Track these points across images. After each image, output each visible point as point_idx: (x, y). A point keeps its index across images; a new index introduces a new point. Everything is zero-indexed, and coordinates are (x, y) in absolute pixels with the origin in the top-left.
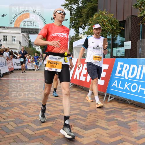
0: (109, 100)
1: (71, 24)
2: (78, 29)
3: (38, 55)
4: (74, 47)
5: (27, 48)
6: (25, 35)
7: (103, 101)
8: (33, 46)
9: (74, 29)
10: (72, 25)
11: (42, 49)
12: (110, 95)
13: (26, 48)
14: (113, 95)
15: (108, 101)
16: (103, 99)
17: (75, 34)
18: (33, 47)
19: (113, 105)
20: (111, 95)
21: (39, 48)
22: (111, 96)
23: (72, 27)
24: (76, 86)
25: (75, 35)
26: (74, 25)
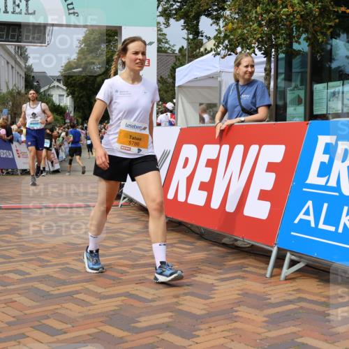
0: (286, 271)
1: (172, 5)
2: (198, 22)
3: (59, 118)
4: (179, 87)
5: (19, 93)
6: (9, 47)
7: (265, 275)
8: (40, 88)
9: (182, 21)
10: (175, 7)
11: (73, 97)
12: (288, 256)
13: (13, 97)
14: (301, 256)
15: (283, 276)
16: (266, 269)
17: (188, 39)
18: (42, 90)
19: (298, 290)
20: (293, 253)
21: (65, 93)
22: (293, 257)
23: (175, 14)
24: (180, 223)
25: (189, 43)
26: (180, 8)
